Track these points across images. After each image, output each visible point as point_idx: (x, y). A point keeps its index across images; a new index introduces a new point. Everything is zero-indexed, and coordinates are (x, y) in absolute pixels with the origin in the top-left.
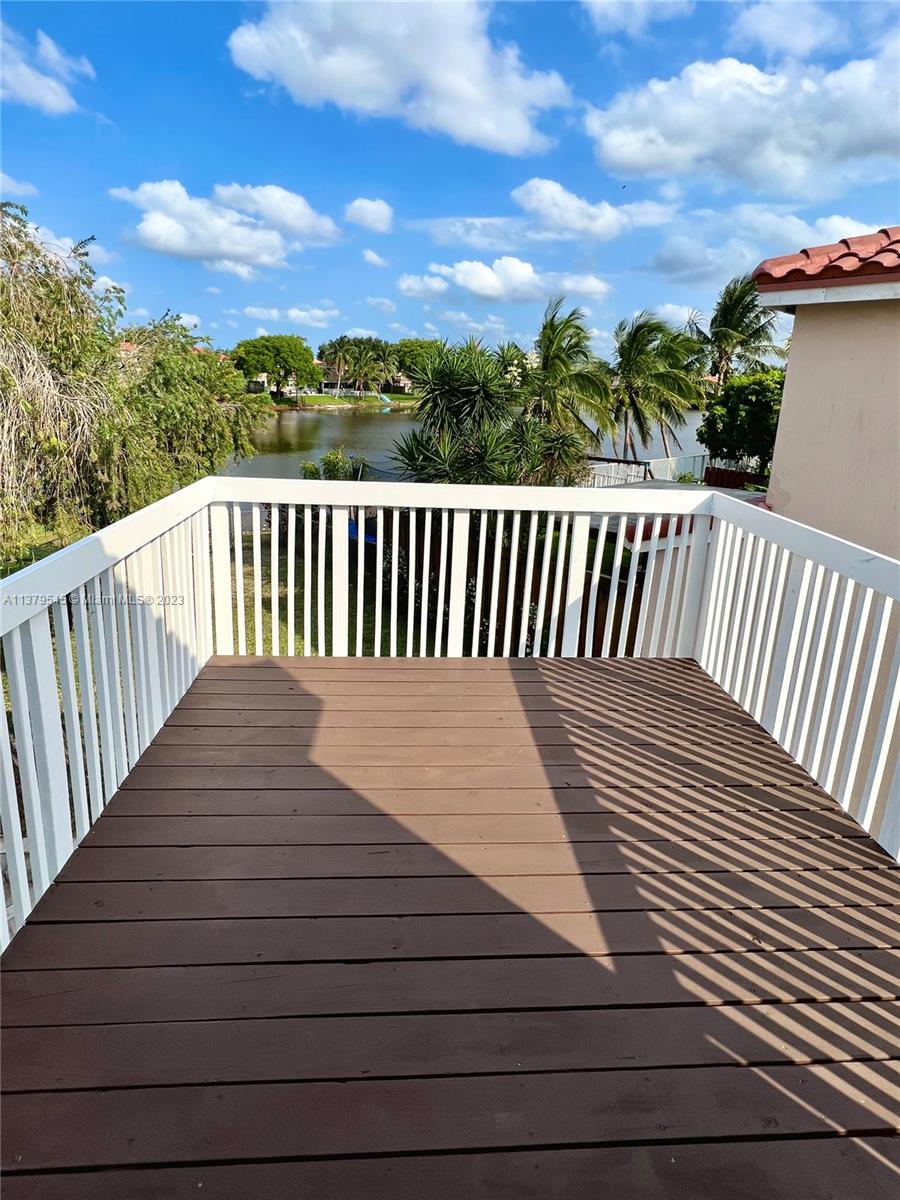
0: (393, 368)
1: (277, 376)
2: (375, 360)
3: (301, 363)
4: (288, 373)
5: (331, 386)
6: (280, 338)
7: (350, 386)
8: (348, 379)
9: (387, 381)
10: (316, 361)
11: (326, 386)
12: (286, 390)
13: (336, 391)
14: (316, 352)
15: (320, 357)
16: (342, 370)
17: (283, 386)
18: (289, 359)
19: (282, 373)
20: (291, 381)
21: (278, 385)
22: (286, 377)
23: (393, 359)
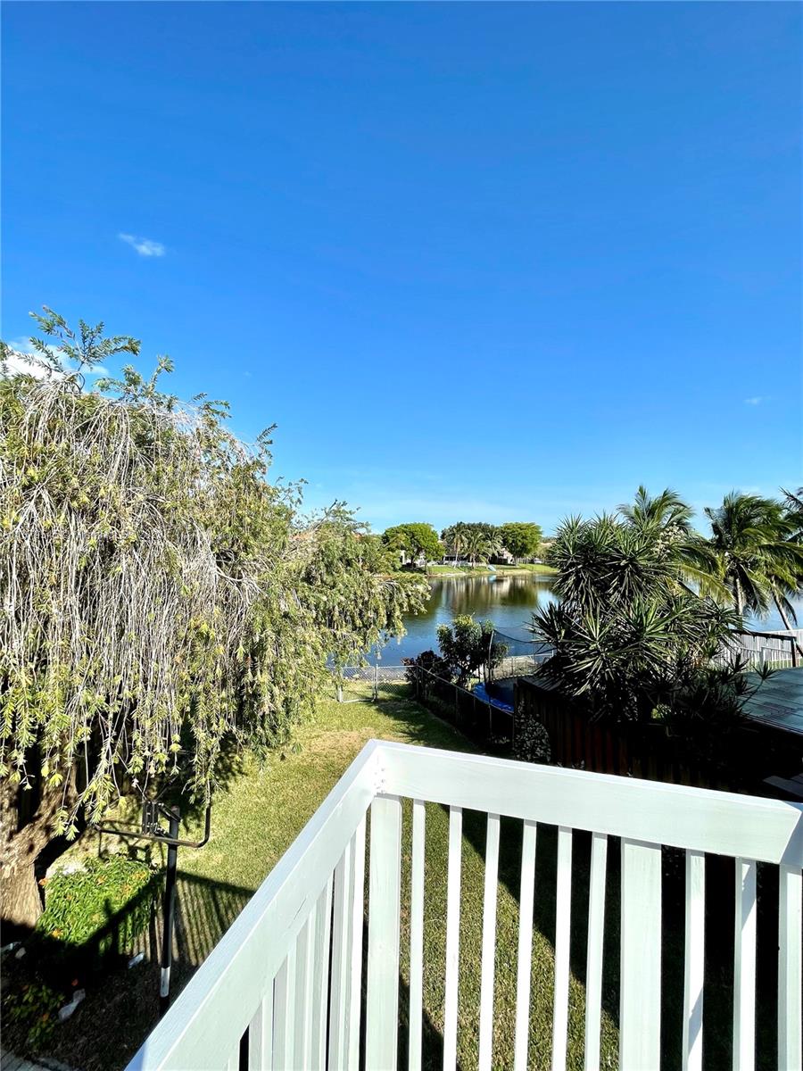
0: (498, 546)
1: (411, 552)
2: (484, 540)
3: (430, 543)
4: (420, 550)
5: (452, 559)
6: (415, 525)
7: (465, 559)
8: (463, 554)
9: (493, 555)
10: (440, 541)
11: (447, 559)
12: (418, 562)
13: (454, 563)
14: (440, 534)
15: (443, 537)
16: (459, 548)
17: (416, 559)
18: (421, 540)
19: (416, 550)
20: (422, 556)
21: (412, 558)
22: (418, 553)
23: (500, 539)
